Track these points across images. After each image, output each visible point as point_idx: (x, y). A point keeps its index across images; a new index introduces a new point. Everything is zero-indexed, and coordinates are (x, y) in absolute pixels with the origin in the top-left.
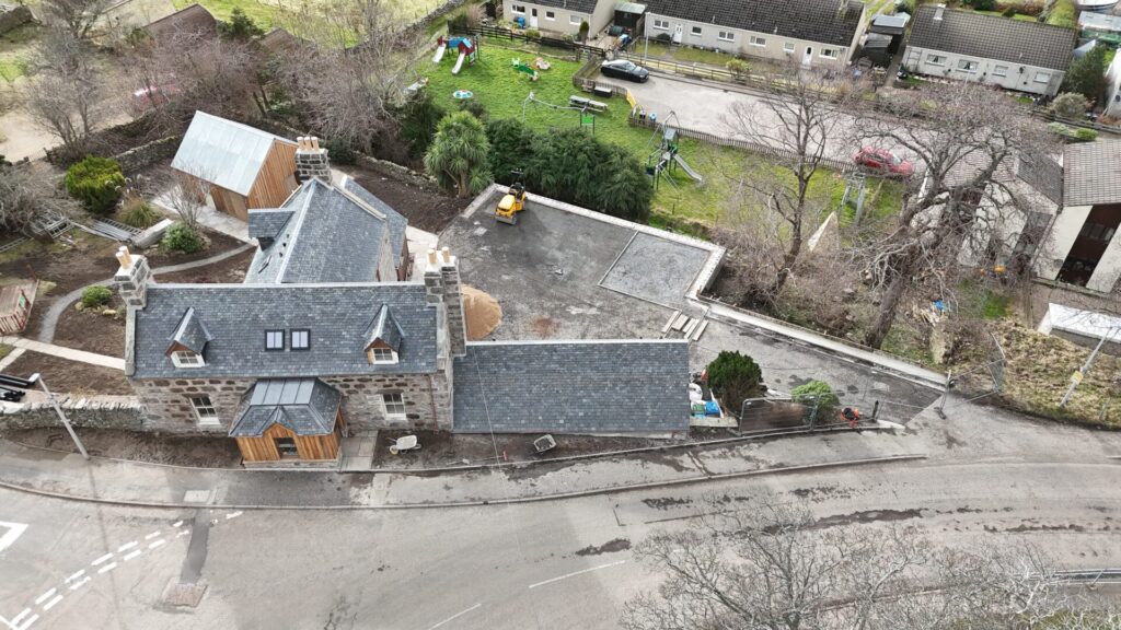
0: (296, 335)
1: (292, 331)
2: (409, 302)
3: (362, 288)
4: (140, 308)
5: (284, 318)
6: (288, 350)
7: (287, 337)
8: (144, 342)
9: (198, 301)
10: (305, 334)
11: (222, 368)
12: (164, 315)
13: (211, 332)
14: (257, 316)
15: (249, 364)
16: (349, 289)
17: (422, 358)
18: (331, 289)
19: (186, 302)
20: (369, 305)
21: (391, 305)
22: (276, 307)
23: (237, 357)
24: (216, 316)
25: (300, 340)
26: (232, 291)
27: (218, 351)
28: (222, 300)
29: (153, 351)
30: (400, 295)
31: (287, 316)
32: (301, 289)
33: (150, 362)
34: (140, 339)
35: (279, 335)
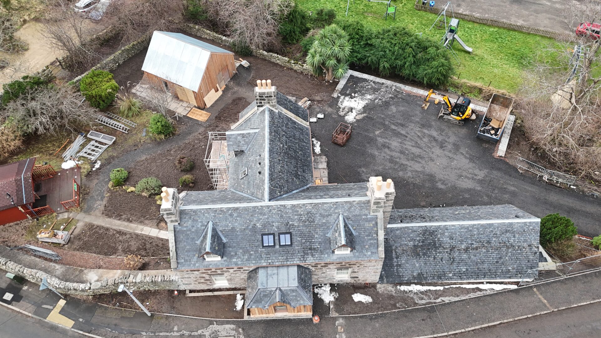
0: (282, 237)
1: (279, 234)
2: (357, 212)
3: (325, 203)
4: (177, 224)
5: (273, 226)
6: (277, 247)
7: (277, 238)
8: (181, 245)
9: (215, 216)
10: (288, 236)
11: (235, 260)
12: (193, 226)
13: (225, 237)
14: (255, 225)
15: (252, 257)
16: (316, 204)
17: (367, 250)
18: (304, 205)
19: (206, 218)
20: (331, 215)
21: (345, 214)
22: (268, 218)
23: (244, 253)
24: (228, 226)
25: (285, 240)
26: (237, 209)
27: (230, 249)
28: (231, 215)
29: (188, 251)
30: (351, 207)
31: (276, 224)
32: (284, 206)
33: (187, 258)
34: (178, 243)
35: (271, 237)
